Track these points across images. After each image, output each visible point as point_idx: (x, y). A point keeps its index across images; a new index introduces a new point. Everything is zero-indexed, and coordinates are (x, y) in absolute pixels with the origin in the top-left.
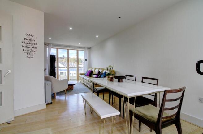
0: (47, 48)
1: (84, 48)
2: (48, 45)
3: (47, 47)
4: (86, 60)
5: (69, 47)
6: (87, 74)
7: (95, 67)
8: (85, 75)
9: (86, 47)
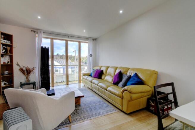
0: (37, 38)
1: (88, 39)
2: (38, 33)
3: (37, 35)
4: (91, 55)
5: (69, 36)
6: (95, 75)
7: (101, 65)
8: (90, 75)
9: (90, 38)
